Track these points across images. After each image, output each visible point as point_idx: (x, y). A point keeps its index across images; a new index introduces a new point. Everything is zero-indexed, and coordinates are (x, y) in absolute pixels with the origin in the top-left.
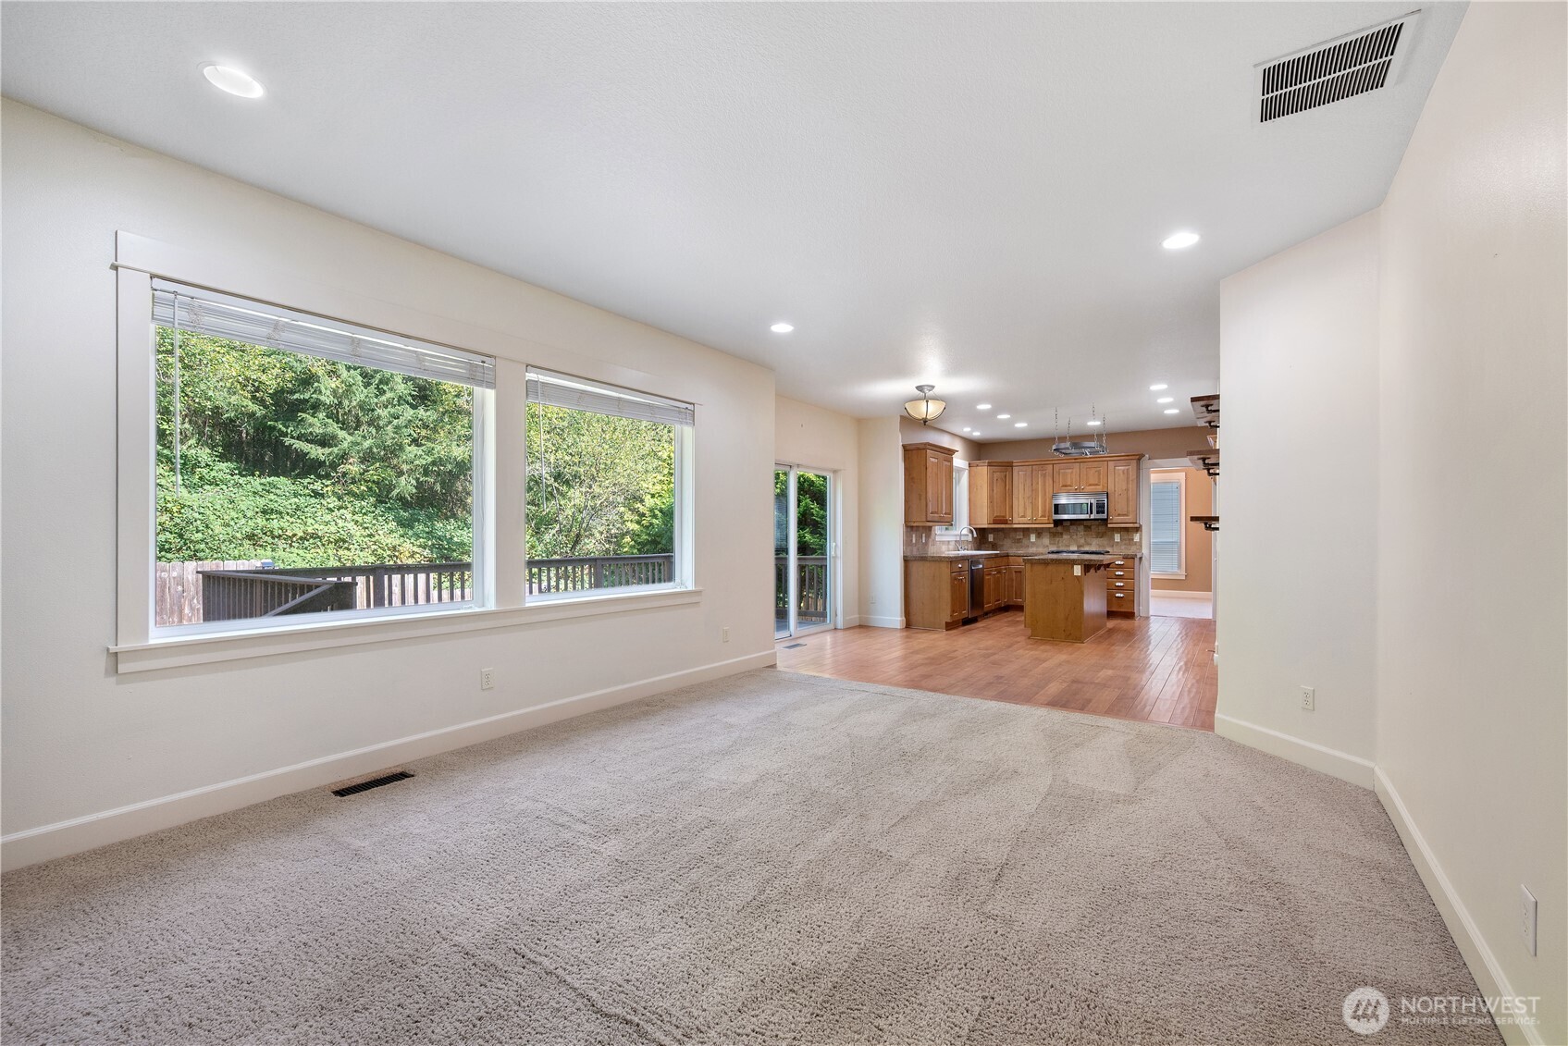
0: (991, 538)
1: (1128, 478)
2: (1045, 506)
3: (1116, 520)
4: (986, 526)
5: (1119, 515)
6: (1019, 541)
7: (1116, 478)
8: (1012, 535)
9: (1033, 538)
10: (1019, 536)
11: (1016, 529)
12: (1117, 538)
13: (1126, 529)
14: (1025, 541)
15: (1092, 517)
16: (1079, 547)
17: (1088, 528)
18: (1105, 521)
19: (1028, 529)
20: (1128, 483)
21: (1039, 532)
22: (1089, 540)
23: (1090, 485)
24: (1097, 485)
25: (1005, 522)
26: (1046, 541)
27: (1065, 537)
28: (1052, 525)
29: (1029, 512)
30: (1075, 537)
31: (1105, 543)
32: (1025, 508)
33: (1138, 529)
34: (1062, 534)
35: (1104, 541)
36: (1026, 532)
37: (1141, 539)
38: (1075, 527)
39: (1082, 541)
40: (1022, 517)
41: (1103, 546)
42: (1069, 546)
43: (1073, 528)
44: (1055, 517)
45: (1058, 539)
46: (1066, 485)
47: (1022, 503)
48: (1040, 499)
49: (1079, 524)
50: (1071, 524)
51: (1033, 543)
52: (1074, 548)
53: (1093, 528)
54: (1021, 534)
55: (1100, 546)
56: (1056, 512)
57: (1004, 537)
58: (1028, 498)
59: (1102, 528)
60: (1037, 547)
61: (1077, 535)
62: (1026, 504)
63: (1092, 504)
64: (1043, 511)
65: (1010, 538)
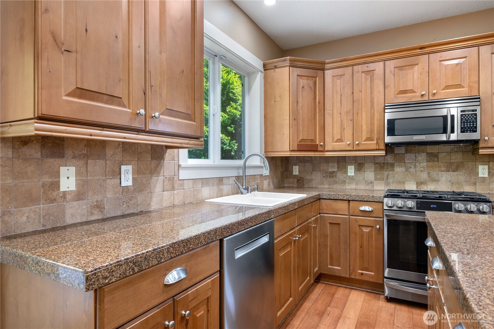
0: (296, 170)
2: (372, 124)
4: (288, 154)
6: (332, 175)
8: (323, 166)
9: (351, 171)
11: (328, 160)
12: (484, 170)
14: (340, 176)
15: (453, 137)
16: (419, 184)
17: (433, 157)
18: (472, 144)
19: (344, 158)
21: (360, 164)
22: (434, 174)
23: (448, 88)
24: (459, 86)
25: (314, 148)
26: (369, 174)
28: (383, 153)
29: (348, 133)
30: (412, 170)
31: (462, 179)
32: (343, 129)
34: (392, 165)
35: (460, 176)
36: (343, 162)
38: (412, 156)
39: (424, 176)
40: (340, 140)
41: (459, 183)
42: (404, 183)
43: (409, 157)
44: (388, 139)
45: (386, 173)
46: (405, 92)
47: (337, 119)
48: (364, 114)
49: (419, 152)
50: (407, 152)
51: (351, 178)
52: (411, 186)
53: (440, 156)
54: (336, 165)
55: (453, 184)
56: (391, 132)
57: (313, 170)
58: (347, 113)
59: (457, 158)
60: (357, 184)
61: (415, 167)
62: (345, 122)
63: (452, 117)
64: (372, 131)
65: (320, 171)
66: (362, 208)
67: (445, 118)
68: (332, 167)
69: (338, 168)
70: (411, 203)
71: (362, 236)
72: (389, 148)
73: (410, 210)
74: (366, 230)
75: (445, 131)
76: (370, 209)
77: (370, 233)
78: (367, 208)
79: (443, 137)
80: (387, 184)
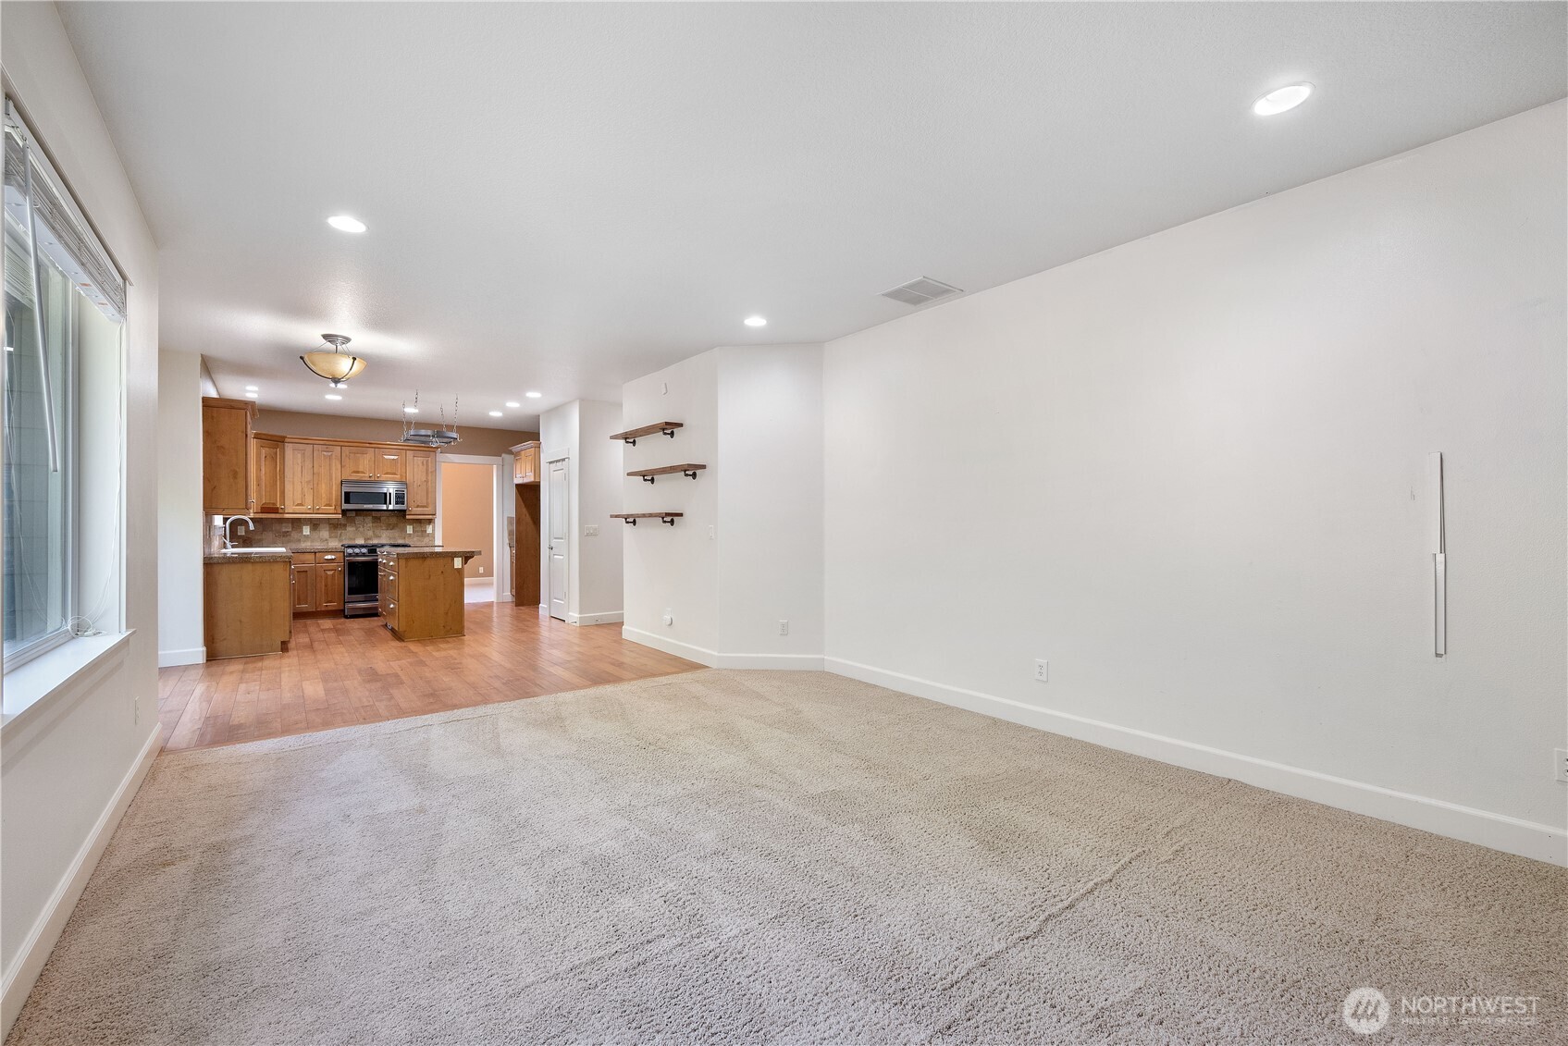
1: (427, 470)
2: (331, 493)
3: (414, 511)
5: (418, 506)
6: (286, 534)
7: (415, 467)
8: (276, 527)
9: (306, 530)
10: (287, 528)
11: (284, 521)
12: (410, 529)
13: (419, 521)
14: (295, 534)
15: (391, 507)
16: (366, 540)
17: (376, 519)
18: (403, 512)
19: (299, 519)
20: (427, 473)
21: (315, 524)
22: (377, 532)
23: (387, 473)
24: (395, 474)
25: (275, 510)
26: (325, 533)
27: (349, 529)
28: (339, 516)
29: (309, 499)
30: (361, 529)
31: (397, 535)
32: (302, 494)
33: (430, 521)
34: (345, 525)
35: (395, 533)
36: (297, 523)
37: (433, 530)
38: (361, 518)
39: (369, 533)
40: (299, 505)
41: (395, 538)
42: (354, 538)
43: (359, 519)
44: (346, 506)
45: (339, 532)
46: (358, 472)
47: (298, 488)
48: (323, 486)
49: (366, 516)
50: (357, 515)
51: (306, 537)
52: (360, 541)
53: (382, 518)
54: (290, 525)
55: (390, 538)
56: (347, 501)
57: (264, 530)
58: (308, 482)
59: (393, 520)
60: (312, 541)
61: (363, 527)
62: (306, 490)
63: (390, 494)
64: (330, 499)
65: (272, 530)
66: (326, 557)
67: (386, 494)
68: (286, 527)
69: (293, 528)
70: (364, 550)
71: (327, 578)
72: (344, 512)
73: (364, 555)
74: (329, 573)
75: (386, 503)
76: (333, 557)
77: (333, 575)
78: (329, 557)
79: (384, 507)
80: (340, 541)
